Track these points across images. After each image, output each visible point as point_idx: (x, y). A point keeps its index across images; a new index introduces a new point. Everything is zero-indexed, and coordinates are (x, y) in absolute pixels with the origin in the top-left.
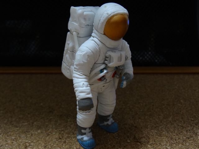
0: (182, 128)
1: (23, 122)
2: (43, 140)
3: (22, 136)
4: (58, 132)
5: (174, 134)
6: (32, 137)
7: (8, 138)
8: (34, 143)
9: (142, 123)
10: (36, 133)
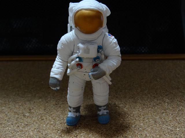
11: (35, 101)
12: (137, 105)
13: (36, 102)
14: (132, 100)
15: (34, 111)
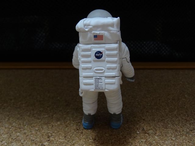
0: (186, 121)
1: (44, 115)
2: (62, 130)
3: (44, 127)
4: (75, 124)
5: (179, 127)
6: (53, 128)
7: (32, 128)
8: (55, 133)
9: (150, 116)
10: (56, 124)
11: (53, 124)
12: (169, 131)
13: (54, 126)
14: (162, 124)
15: (53, 139)
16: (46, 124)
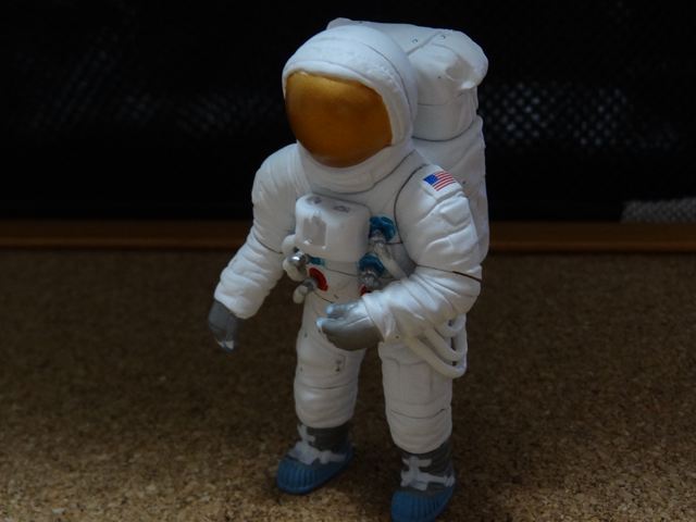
6: (125, 511)
10: (141, 495)
11: (127, 495)
13: (130, 502)
16: (99, 491)
